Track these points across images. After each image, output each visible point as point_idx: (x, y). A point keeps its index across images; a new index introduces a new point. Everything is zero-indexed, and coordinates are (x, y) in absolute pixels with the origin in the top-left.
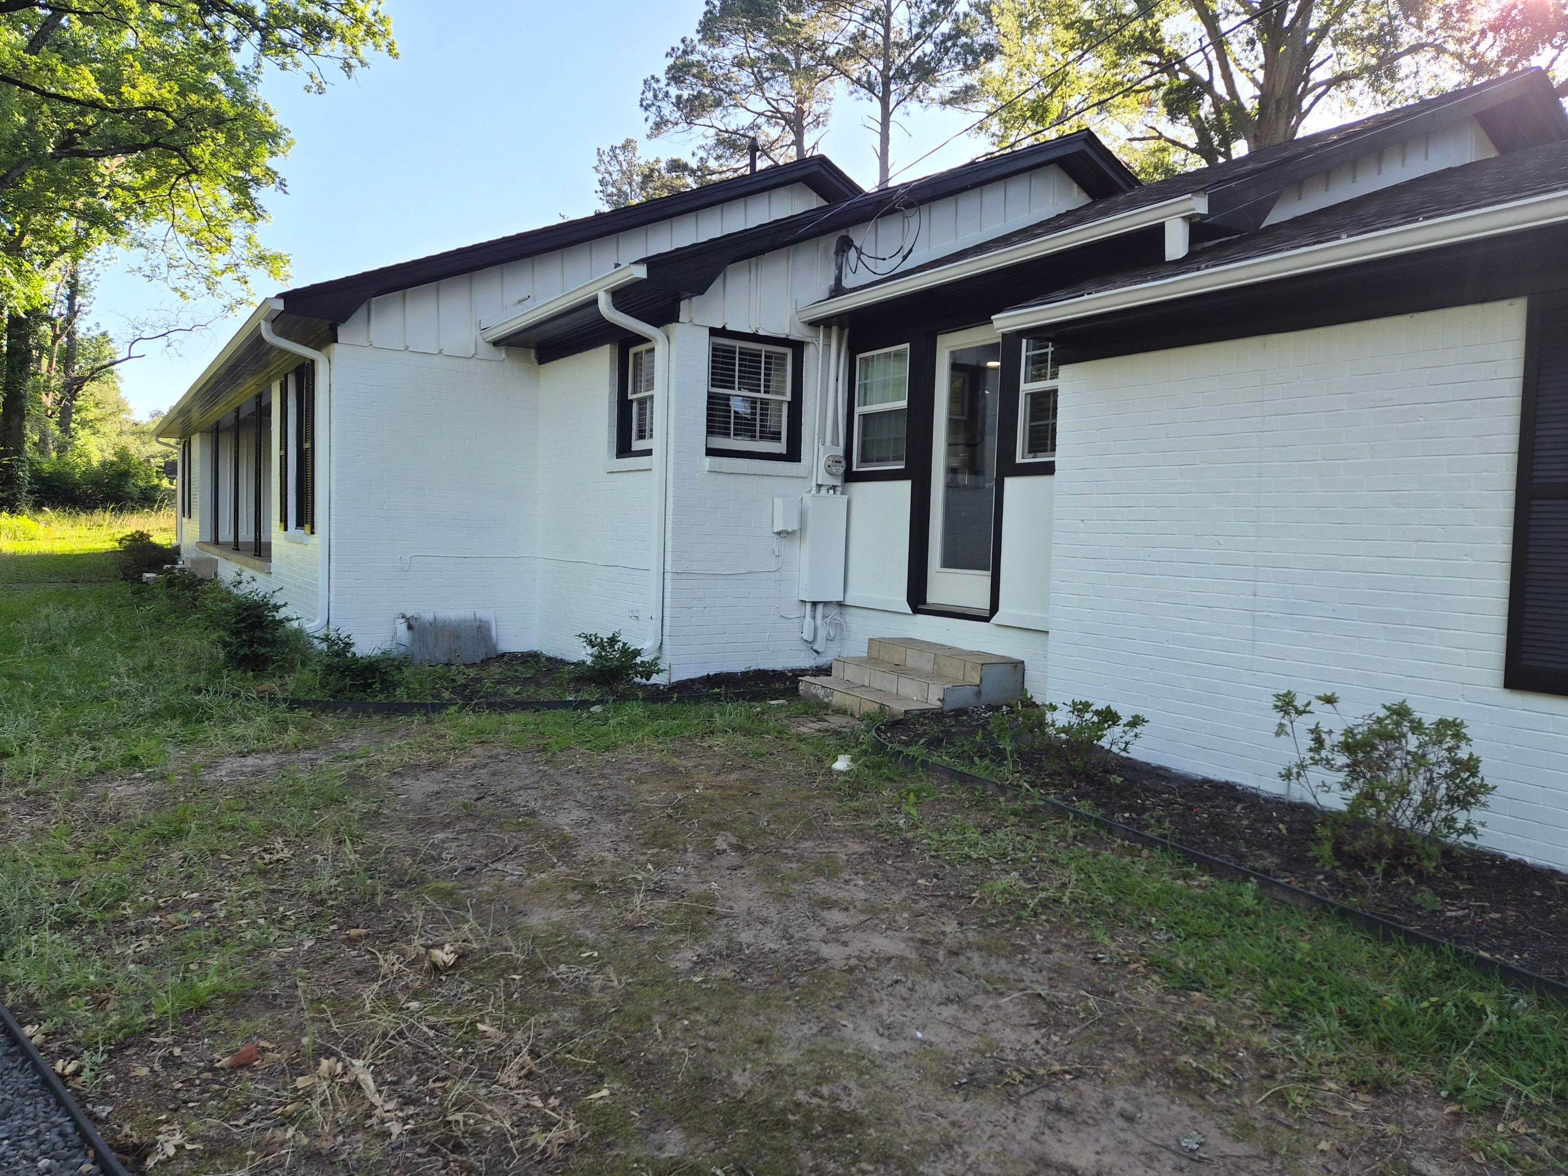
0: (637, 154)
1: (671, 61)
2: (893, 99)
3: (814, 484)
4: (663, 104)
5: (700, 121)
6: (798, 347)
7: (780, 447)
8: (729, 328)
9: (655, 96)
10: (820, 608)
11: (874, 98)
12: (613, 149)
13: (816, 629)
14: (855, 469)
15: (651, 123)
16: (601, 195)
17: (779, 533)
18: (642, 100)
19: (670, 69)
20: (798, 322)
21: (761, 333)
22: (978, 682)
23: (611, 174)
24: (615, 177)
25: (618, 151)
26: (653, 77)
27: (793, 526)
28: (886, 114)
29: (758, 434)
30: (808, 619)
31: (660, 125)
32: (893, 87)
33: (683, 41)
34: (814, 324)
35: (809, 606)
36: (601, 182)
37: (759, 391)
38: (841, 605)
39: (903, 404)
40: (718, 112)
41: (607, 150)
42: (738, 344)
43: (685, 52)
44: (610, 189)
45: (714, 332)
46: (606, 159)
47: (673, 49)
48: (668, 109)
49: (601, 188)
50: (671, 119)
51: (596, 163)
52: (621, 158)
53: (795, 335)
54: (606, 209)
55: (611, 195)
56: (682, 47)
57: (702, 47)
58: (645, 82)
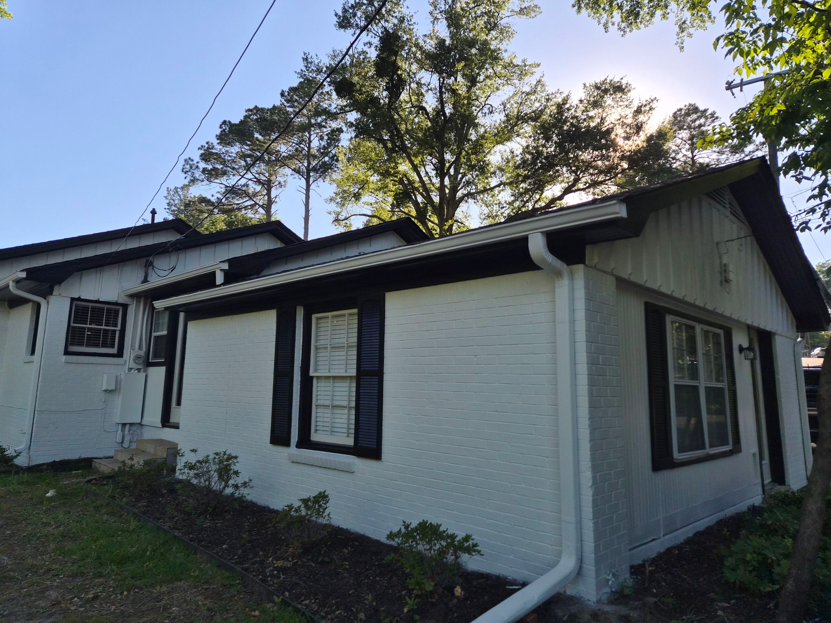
0: (190, 192)
1: (202, 152)
2: (311, 180)
3: (127, 367)
4: (196, 172)
5: (216, 181)
6: (125, 307)
7: (114, 351)
8: (82, 298)
9: (191, 167)
10: (127, 427)
11: (303, 179)
12: (176, 188)
13: (123, 437)
14: (150, 361)
15: (188, 179)
16: (168, 210)
17: (105, 391)
18: (183, 169)
19: (202, 155)
20: (122, 295)
21: (101, 300)
22: (165, 456)
23: (174, 201)
24: (176, 202)
25: (179, 190)
26: (190, 158)
27: (113, 388)
28: (308, 186)
29: (101, 345)
30: (120, 431)
31: (193, 181)
32: (311, 174)
33: (207, 143)
34: (132, 296)
35: (120, 426)
36: (168, 204)
37: (102, 325)
38: (141, 425)
39: (165, 333)
40: (225, 177)
41: (172, 189)
42: (91, 305)
43: (208, 148)
44: (173, 208)
45: (73, 300)
46: (172, 193)
47: (202, 146)
48: (198, 174)
49: (168, 207)
50: (200, 178)
51: (166, 195)
52: (180, 193)
53: (121, 301)
54: (171, 218)
55: (174, 211)
56: (207, 146)
57: (219, 147)
58: (186, 160)
